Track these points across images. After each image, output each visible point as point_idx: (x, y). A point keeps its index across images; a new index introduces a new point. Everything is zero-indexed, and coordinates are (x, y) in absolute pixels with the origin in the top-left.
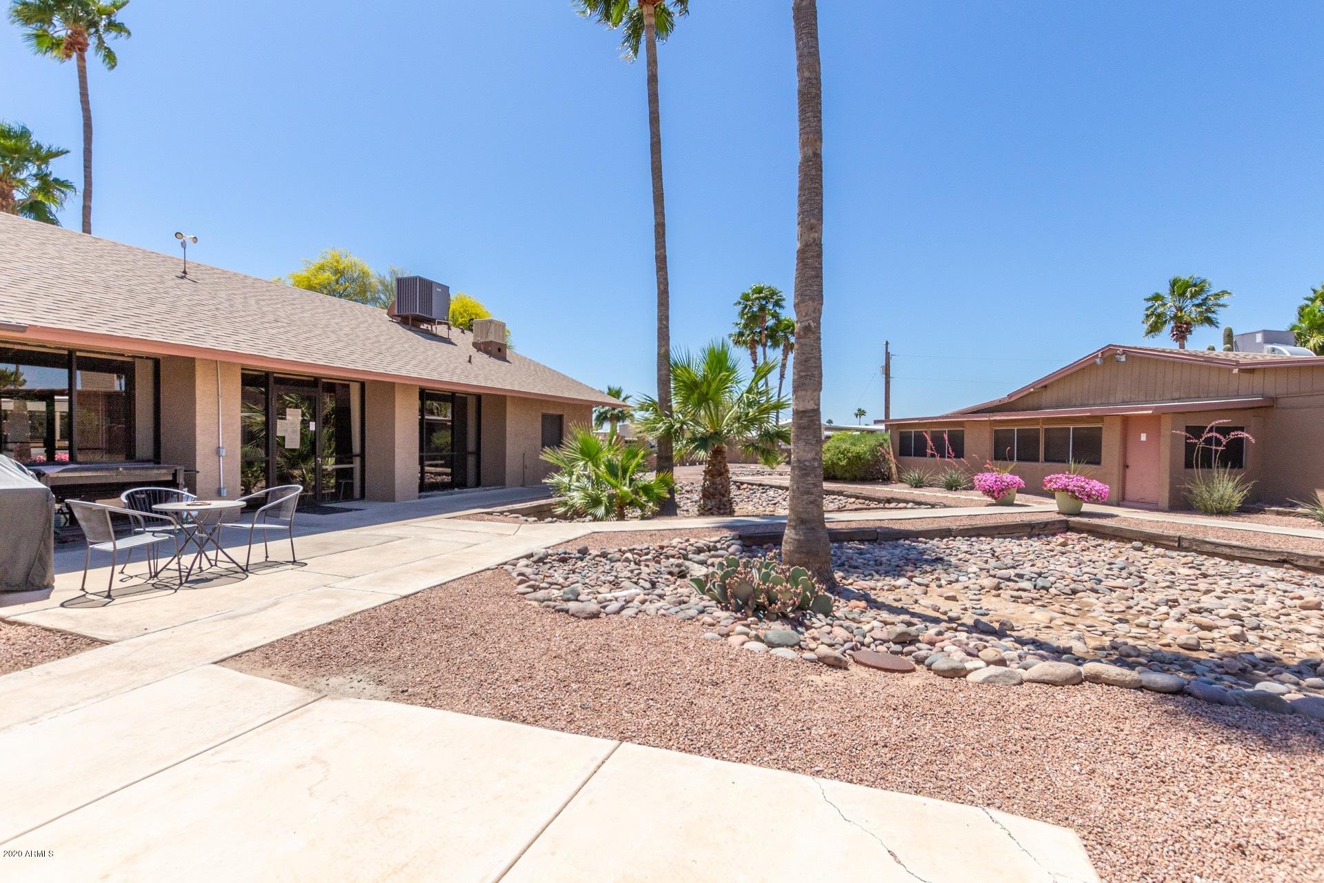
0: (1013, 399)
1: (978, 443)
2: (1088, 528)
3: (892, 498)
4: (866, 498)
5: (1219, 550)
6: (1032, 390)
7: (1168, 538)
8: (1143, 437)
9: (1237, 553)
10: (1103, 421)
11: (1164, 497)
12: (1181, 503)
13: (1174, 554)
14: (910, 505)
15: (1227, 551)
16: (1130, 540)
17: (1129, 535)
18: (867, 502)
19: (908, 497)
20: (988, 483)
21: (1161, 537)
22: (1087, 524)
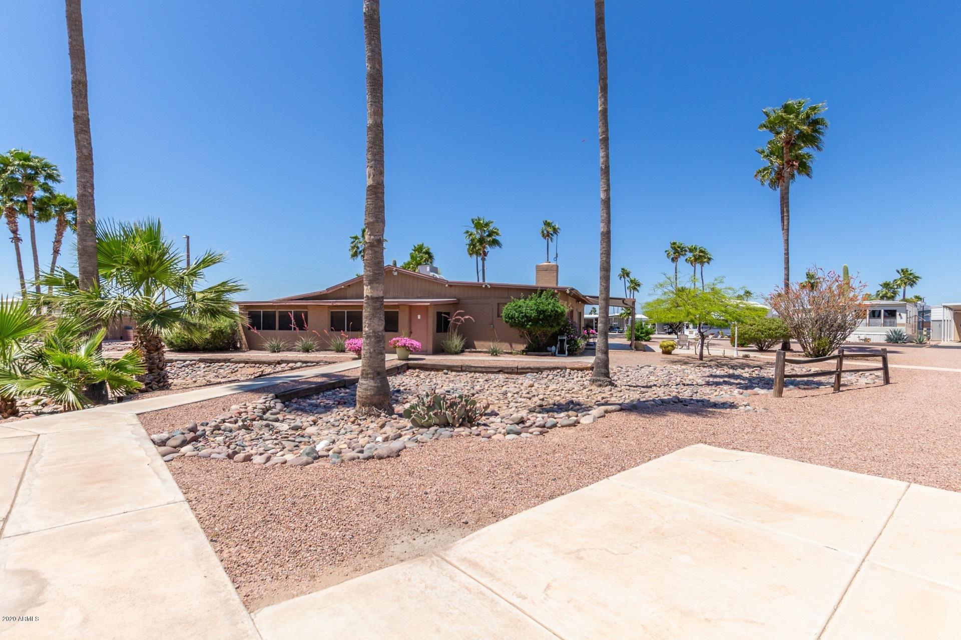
0: (329, 292)
1: (319, 320)
2: (419, 366)
3: (281, 361)
4: (255, 362)
5: (477, 369)
6: (343, 287)
7: (457, 366)
8: (419, 317)
9: (484, 370)
10: (399, 308)
11: (430, 347)
12: (439, 350)
13: (461, 374)
14: (299, 364)
15: (480, 369)
16: (442, 370)
17: (439, 367)
18: (258, 365)
19: (296, 359)
20: (358, 345)
21: (454, 366)
22: (418, 364)
